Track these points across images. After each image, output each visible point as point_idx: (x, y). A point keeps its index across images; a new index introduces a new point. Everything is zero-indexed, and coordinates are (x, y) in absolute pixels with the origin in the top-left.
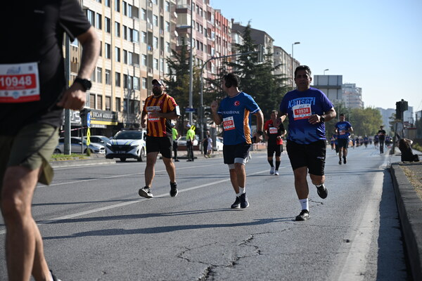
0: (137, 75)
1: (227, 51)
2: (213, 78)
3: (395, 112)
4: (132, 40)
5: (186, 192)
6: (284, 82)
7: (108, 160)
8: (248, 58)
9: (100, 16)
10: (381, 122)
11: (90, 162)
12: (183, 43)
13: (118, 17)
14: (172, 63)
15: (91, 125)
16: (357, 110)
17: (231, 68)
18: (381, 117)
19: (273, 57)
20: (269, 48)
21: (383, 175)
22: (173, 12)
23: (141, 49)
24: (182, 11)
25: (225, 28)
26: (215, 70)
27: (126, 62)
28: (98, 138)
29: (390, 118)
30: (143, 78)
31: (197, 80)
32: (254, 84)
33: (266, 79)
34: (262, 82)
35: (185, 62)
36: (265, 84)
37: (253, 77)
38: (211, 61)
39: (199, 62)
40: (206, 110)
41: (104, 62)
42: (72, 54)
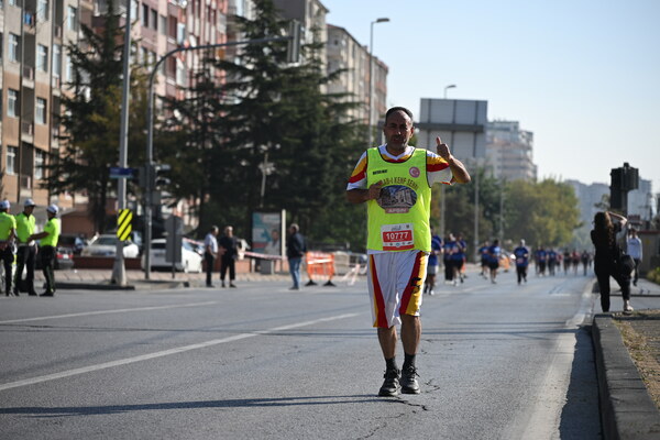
1: (215, 33)
2: (180, 96)
3: (608, 192)
6: (350, 112)
8: (266, 50)
10: (576, 215)
12: (111, 9)
14: (82, 56)
16: (520, 185)
17: (224, 73)
18: (575, 202)
19: (324, 51)
20: (315, 30)
21: (574, 341)
23: (7, 21)
26: (184, 76)
29: (597, 206)
30: (10, 89)
31: (140, 98)
32: (278, 115)
33: (307, 104)
34: (296, 109)
35: (113, 55)
36: (305, 115)
37: (276, 96)
38: (175, 55)
39: (146, 56)
40: (160, 173)
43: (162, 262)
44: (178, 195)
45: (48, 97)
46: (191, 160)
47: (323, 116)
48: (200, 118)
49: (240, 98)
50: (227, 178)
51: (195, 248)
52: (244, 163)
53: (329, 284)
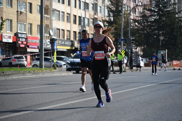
0: (87, 16)
1: (146, 1)
2: (137, 19)
5: (118, 94)
7: (68, 72)
8: (161, 6)
11: (57, 73)
14: (110, 9)
15: (57, 49)
17: (149, 12)
19: (177, 5)
26: (138, 13)
27: (80, 8)
28: (62, 58)
30: (91, 18)
31: (126, 20)
32: (164, 23)
33: (172, 20)
34: (169, 22)
35: (118, 8)
36: (172, 23)
37: (164, 18)
38: (136, 7)
39: (128, 8)
40: (132, 40)
41: (65, 8)
42: (46, 3)
44: (137, 46)
45: (101, 20)
46: (141, 36)
47: (177, 23)
48: (143, 25)
49: (154, 19)
50: (151, 41)
52: (155, 37)
53: (179, 69)
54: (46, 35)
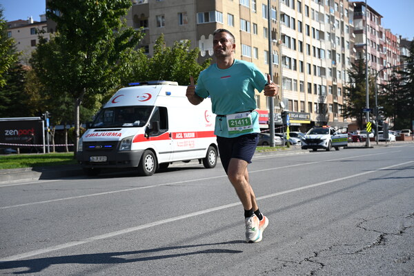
0: (325, 84)
2: (385, 83)
4: (319, 57)
9: (295, 40)
11: (290, 152)
12: (361, 57)
13: (309, 40)
14: (352, 73)
15: (289, 124)
17: (400, 75)
22: (351, 34)
23: (327, 63)
24: (359, 32)
25: (394, 43)
26: (386, 77)
27: (315, 74)
28: (295, 134)
30: (329, 86)
31: (372, 85)
35: (362, 72)
38: (383, 70)
39: (373, 72)
40: (380, 109)
41: (298, 75)
42: (274, 70)
43: (382, 138)
44: (386, 116)
45: (341, 87)
46: (391, 104)
48: (392, 90)
49: (406, 83)
50: (403, 110)
51: (393, 133)
52: (408, 104)
54: (276, 108)
